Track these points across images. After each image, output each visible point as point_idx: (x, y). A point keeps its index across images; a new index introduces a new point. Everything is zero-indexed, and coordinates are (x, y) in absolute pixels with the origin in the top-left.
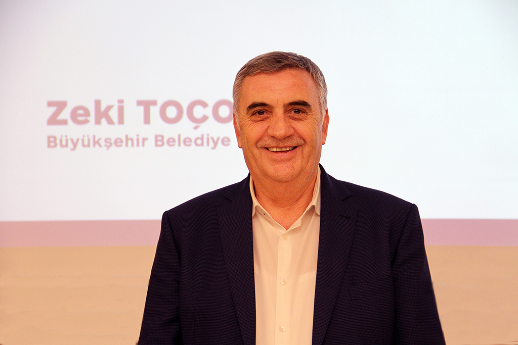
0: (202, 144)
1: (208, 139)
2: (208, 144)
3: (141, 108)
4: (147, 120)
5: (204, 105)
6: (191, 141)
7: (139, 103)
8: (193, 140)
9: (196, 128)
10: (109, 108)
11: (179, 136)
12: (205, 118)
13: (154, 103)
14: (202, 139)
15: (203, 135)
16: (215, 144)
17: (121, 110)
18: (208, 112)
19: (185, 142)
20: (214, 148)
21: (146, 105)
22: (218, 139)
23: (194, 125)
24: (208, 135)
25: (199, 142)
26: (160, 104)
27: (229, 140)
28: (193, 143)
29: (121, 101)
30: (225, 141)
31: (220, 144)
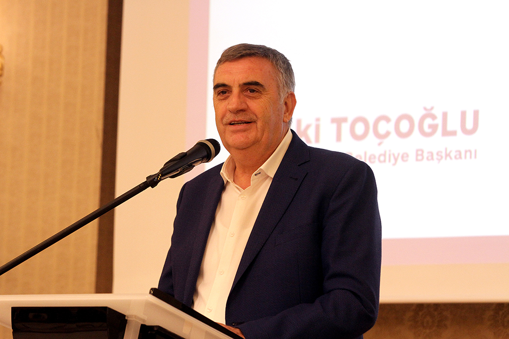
0: (385, 161)
1: (390, 156)
2: (389, 161)
3: (334, 126)
4: (339, 138)
5: (388, 120)
6: (375, 157)
7: (334, 120)
8: (377, 156)
9: (380, 144)
10: (308, 127)
11: (365, 153)
12: (388, 134)
13: (345, 120)
14: (385, 155)
15: (385, 152)
16: (396, 160)
17: (317, 128)
18: (391, 127)
19: (370, 159)
20: (394, 164)
21: (338, 122)
22: (399, 154)
23: (378, 141)
24: (390, 151)
25: (382, 158)
26: (350, 121)
27: (408, 156)
28: (377, 160)
29: (318, 120)
30: (405, 157)
31: (400, 159)
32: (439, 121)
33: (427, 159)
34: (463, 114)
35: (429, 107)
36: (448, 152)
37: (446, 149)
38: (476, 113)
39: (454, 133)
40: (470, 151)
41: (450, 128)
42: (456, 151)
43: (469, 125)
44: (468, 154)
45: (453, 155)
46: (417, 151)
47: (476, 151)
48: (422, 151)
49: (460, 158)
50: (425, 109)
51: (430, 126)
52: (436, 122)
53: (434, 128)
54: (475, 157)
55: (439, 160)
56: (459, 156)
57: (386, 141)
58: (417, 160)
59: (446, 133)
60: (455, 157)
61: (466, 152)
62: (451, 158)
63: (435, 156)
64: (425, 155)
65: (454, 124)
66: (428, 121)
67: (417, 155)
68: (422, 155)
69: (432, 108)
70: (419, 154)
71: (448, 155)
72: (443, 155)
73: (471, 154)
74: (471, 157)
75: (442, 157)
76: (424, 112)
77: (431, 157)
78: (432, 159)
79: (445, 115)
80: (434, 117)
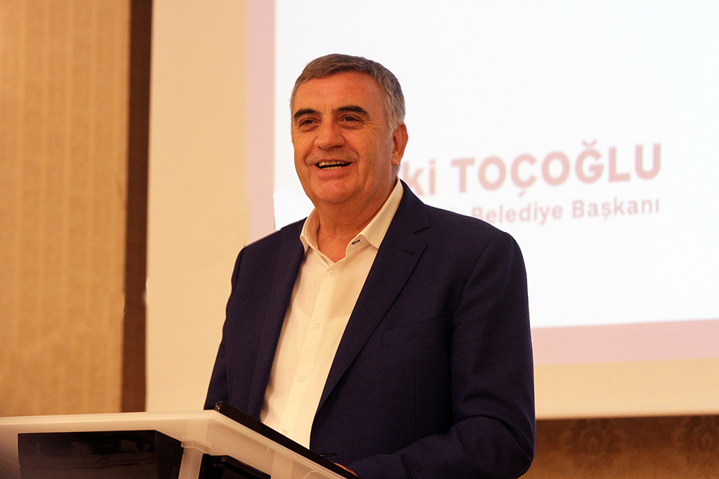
0: (528, 218)
1: (535, 210)
2: (535, 218)
3: (456, 170)
4: (463, 188)
5: (531, 160)
6: (514, 214)
7: (455, 163)
8: (518, 211)
9: (521, 195)
10: (419, 172)
11: (501, 208)
12: (532, 180)
13: (471, 161)
14: (528, 210)
15: (529, 206)
16: (545, 216)
17: (432, 173)
18: (536, 170)
19: (508, 216)
20: (543, 223)
21: (462, 164)
22: (548, 209)
23: (518, 190)
24: (536, 204)
25: (525, 215)
26: (478, 162)
27: (561, 210)
28: (517, 218)
29: (432, 162)
30: (557, 212)
31: (550, 216)
32: (604, 160)
33: (590, 214)
34: (639, 151)
35: (589, 141)
36: (618, 203)
37: (615, 200)
38: (657, 149)
39: (626, 177)
40: (650, 202)
41: (620, 169)
42: (630, 203)
43: (648, 165)
44: (647, 206)
45: (625, 207)
46: (575, 203)
47: (657, 202)
48: (582, 203)
49: (636, 211)
50: (585, 144)
51: (592, 168)
52: (600, 161)
53: (598, 170)
54: (657, 210)
55: (606, 215)
56: (634, 208)
57: (530, 190)
58: (575, 216)
59: (614, 177)
60: (629, 211)
61: (644, 203)
62: (622, 213)
63: (600, 210)
64: (586, 209)
65: (625, 163)
66: (589, 161)
67: (575, 209)
68: (581, 209)
69: (594, 143)
70: (578, 207)
71: (618, 208)
72: (612, 208)
73: (651, 205)
74: (650, 210)
75: (609, 211)
76: (582, 149)
77: (594, 211)
78: (596, 214)
79: (613, 152)
80: (597, 155)
